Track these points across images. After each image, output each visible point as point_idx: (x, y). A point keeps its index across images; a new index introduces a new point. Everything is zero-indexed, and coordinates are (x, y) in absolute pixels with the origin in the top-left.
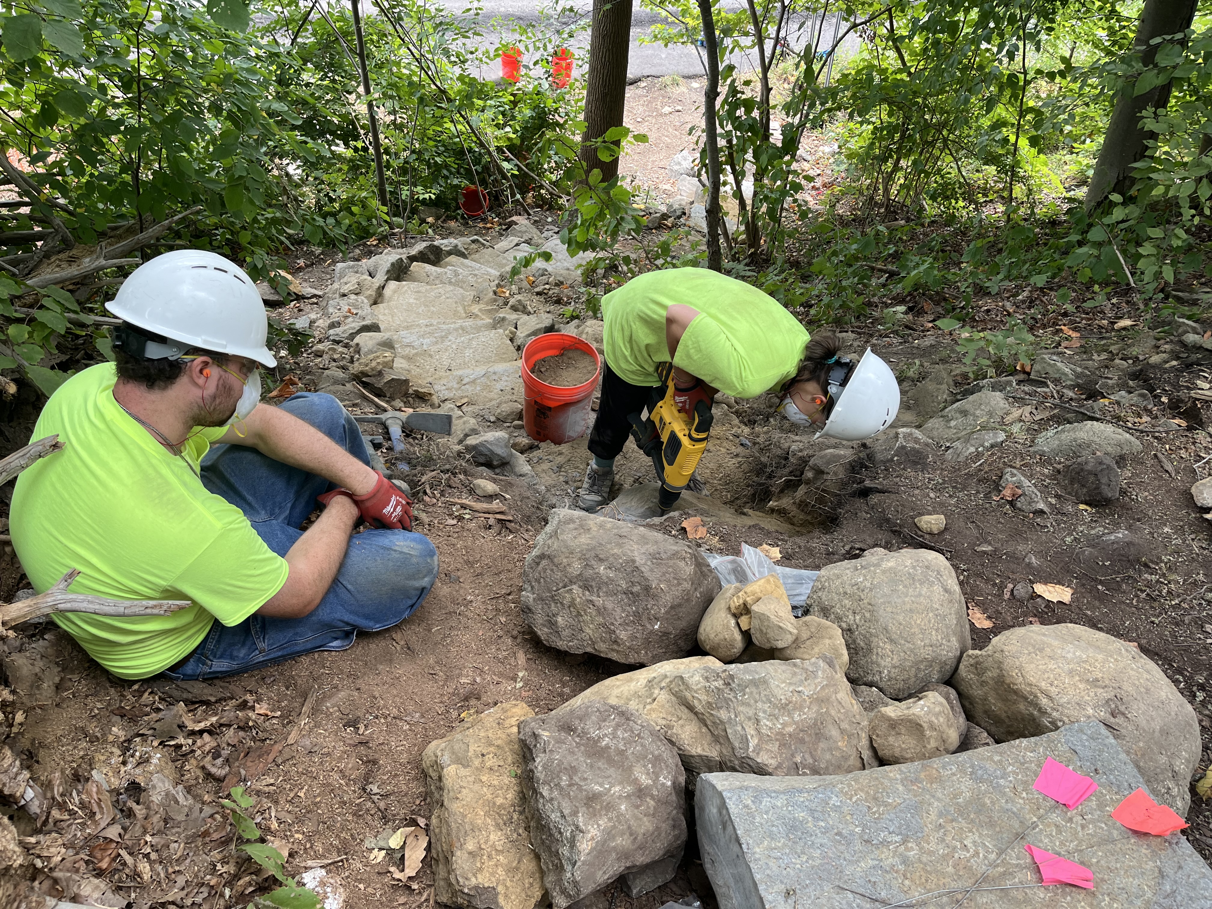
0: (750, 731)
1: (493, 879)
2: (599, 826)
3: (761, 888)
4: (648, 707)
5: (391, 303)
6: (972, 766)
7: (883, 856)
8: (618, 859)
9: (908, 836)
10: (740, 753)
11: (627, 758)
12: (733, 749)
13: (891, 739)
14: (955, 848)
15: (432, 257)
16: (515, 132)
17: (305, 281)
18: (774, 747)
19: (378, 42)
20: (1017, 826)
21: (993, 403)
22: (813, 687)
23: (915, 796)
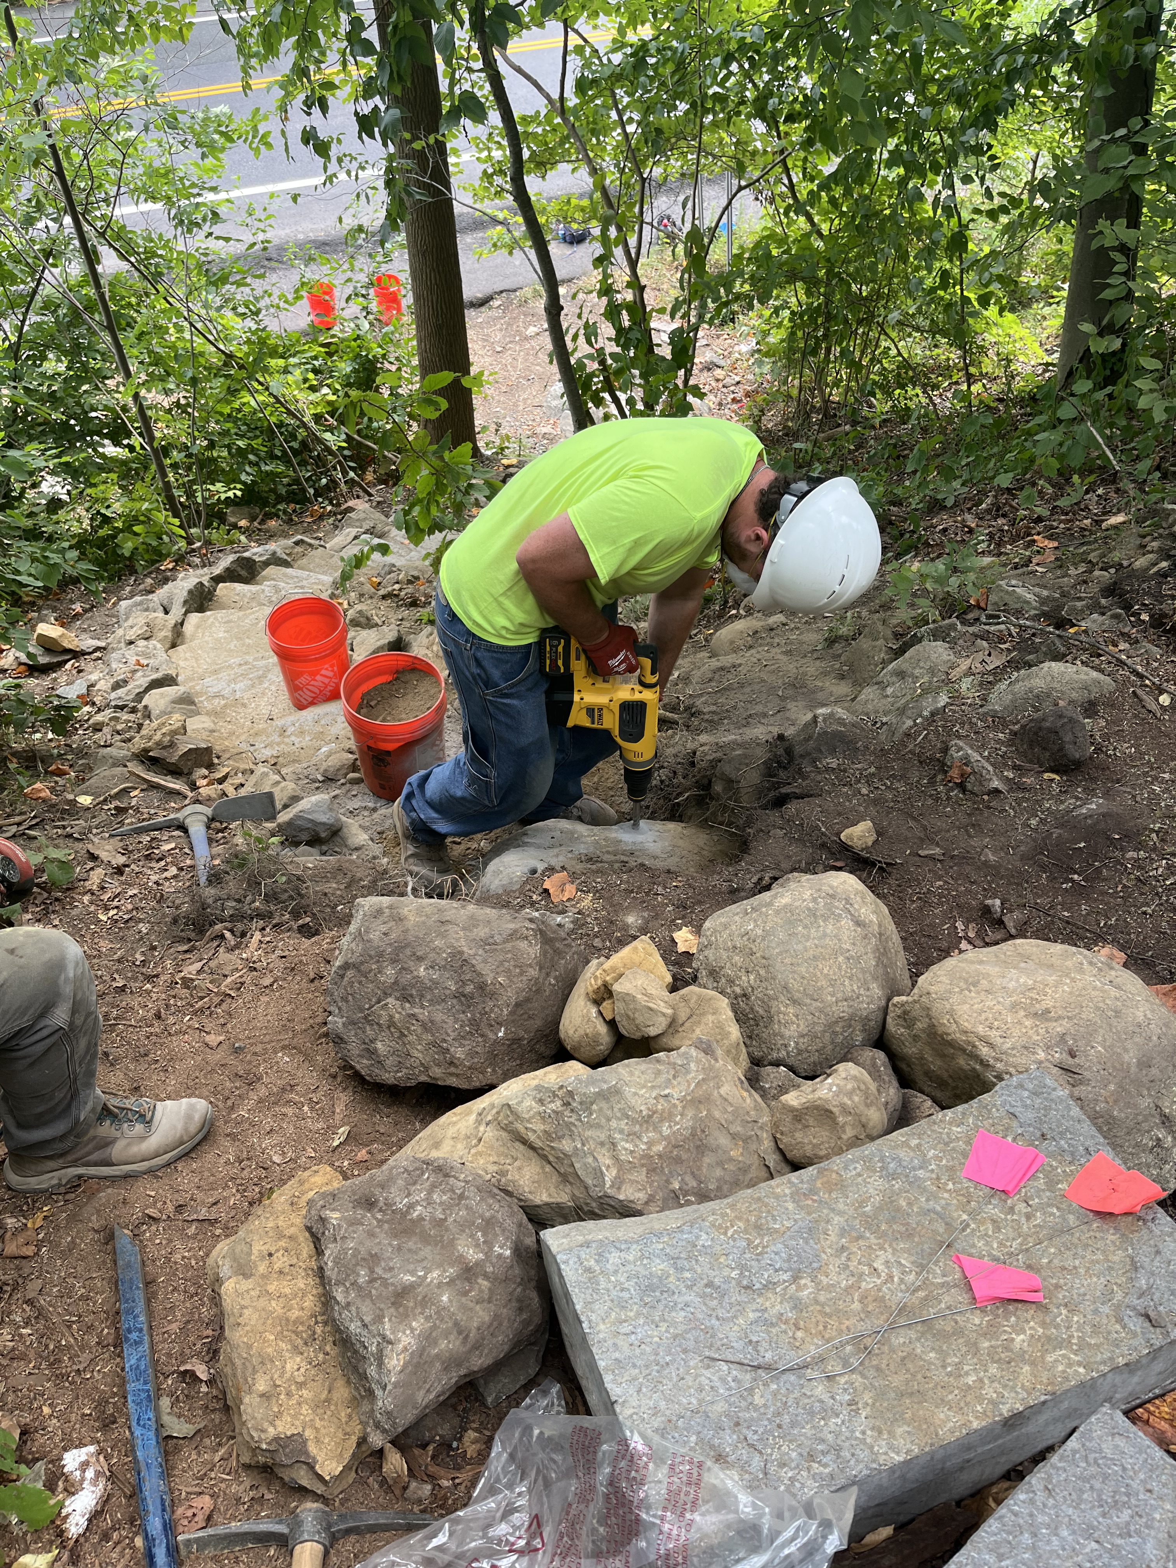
0: (605, 1160)
1: (297, 1423)
2: (412, 1330)
3: (607, 1379)
4: (473, 1151)
5: (193, 644)
6: (882, 1159)
7: (768, 1304)
8: (446, 1369)
9: (799, 1270)
10: (596, 1192)
11: (447, 1230)
12: (586, 1188)
13: (799, 1135)
14: (862, 1274)
15: (243, 573)
16: (335, 392)
17: (85, 630)
18: (641, 1176)
19: (138, 304)
20: (941, 1230)
21: (934, 656)
22: (684, 1087)
23: (809, 1214)
